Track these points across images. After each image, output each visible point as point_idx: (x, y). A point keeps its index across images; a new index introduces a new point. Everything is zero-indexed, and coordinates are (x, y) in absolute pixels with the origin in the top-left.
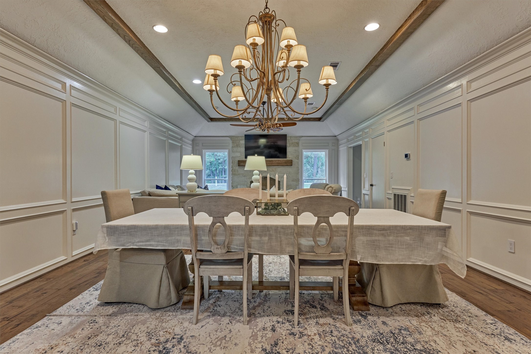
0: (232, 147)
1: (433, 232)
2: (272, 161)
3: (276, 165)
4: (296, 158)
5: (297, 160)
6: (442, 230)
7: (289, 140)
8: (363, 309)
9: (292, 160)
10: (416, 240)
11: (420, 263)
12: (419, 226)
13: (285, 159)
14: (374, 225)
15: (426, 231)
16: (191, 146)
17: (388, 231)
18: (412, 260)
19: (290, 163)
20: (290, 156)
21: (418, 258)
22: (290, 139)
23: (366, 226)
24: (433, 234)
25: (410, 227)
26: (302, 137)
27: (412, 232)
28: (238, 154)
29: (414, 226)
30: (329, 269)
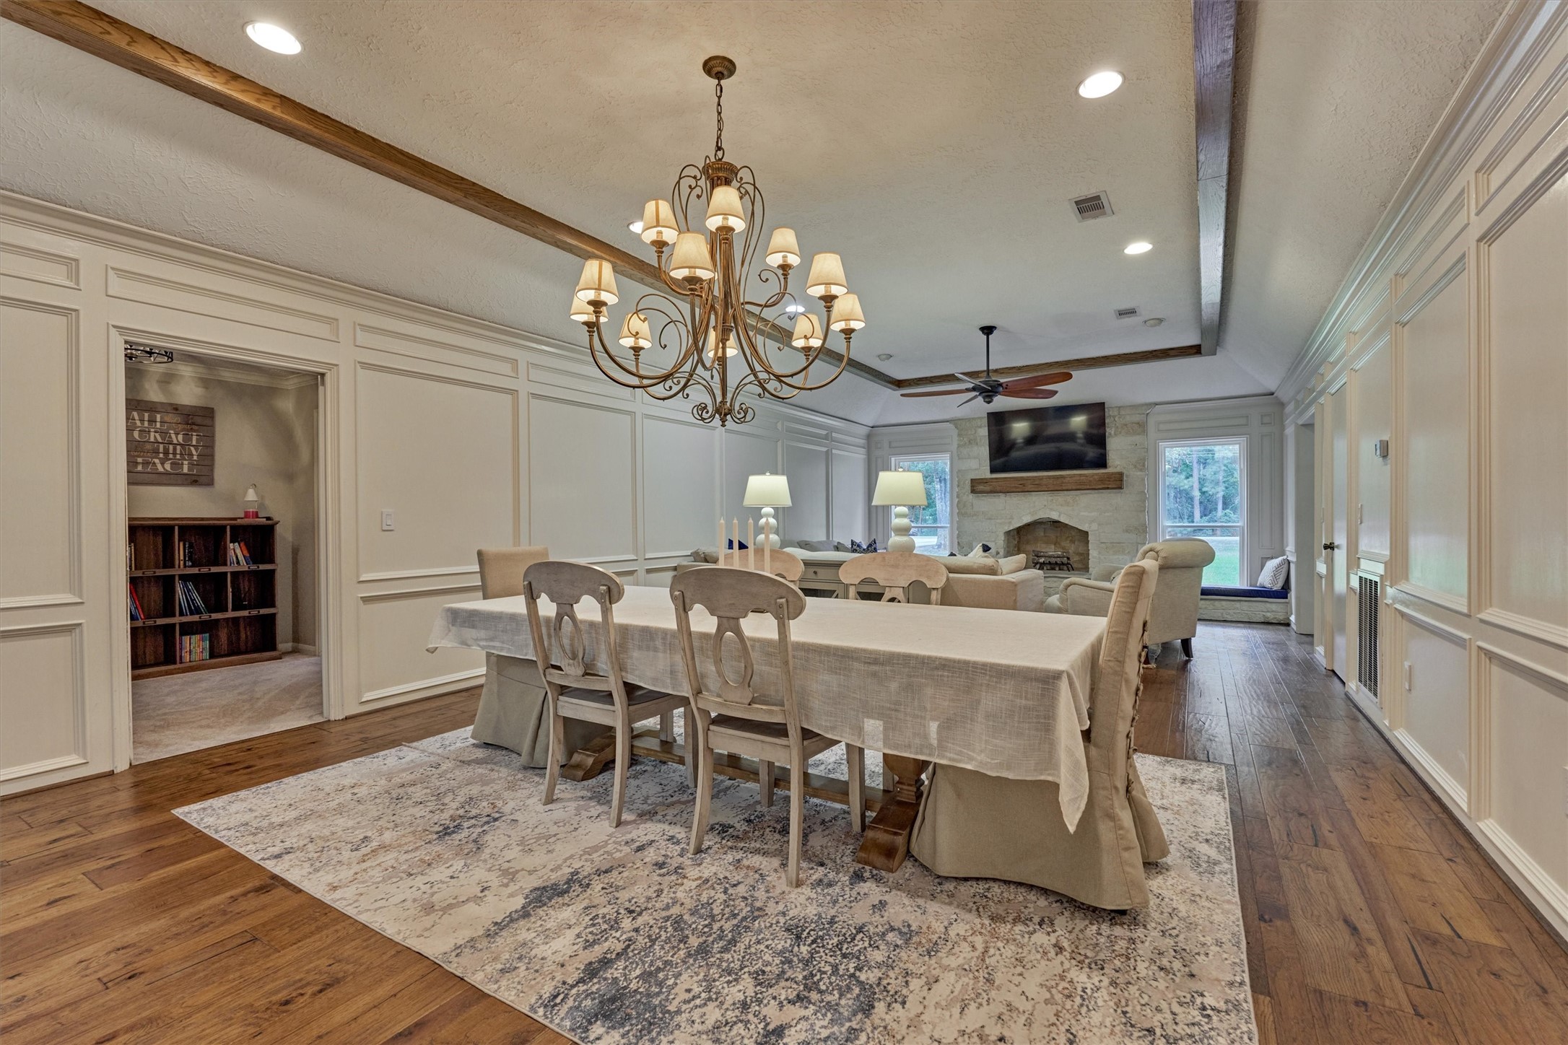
0: (959, 446)
1: (1005, 683)
2: (1062, 477)
3: (1074, 488)
4: (1135, 467)
5: (1139, 473)
6: (1037, 680)
7: (1114, 417)
8: (878, 865)
9: (1121, 474)
10: (958, 700)
11: (969, 767)
12: (966, 663)
13: (1102, 471)
14: (855, 648)
15: (987, 678)
16: (863, 451)
17: (888, 668)
18: (948, 755)
19: (1117, 482)
20: (1117, 463)
21: (965, 751)
22: (1116, 413)
23: (837, 649)
24: (1005, 689)
25: (943, 662)
26: (1156, 404)
27: (948, 677)
28: (973, 464)
29: (954, 661)
30: (763, 742)
